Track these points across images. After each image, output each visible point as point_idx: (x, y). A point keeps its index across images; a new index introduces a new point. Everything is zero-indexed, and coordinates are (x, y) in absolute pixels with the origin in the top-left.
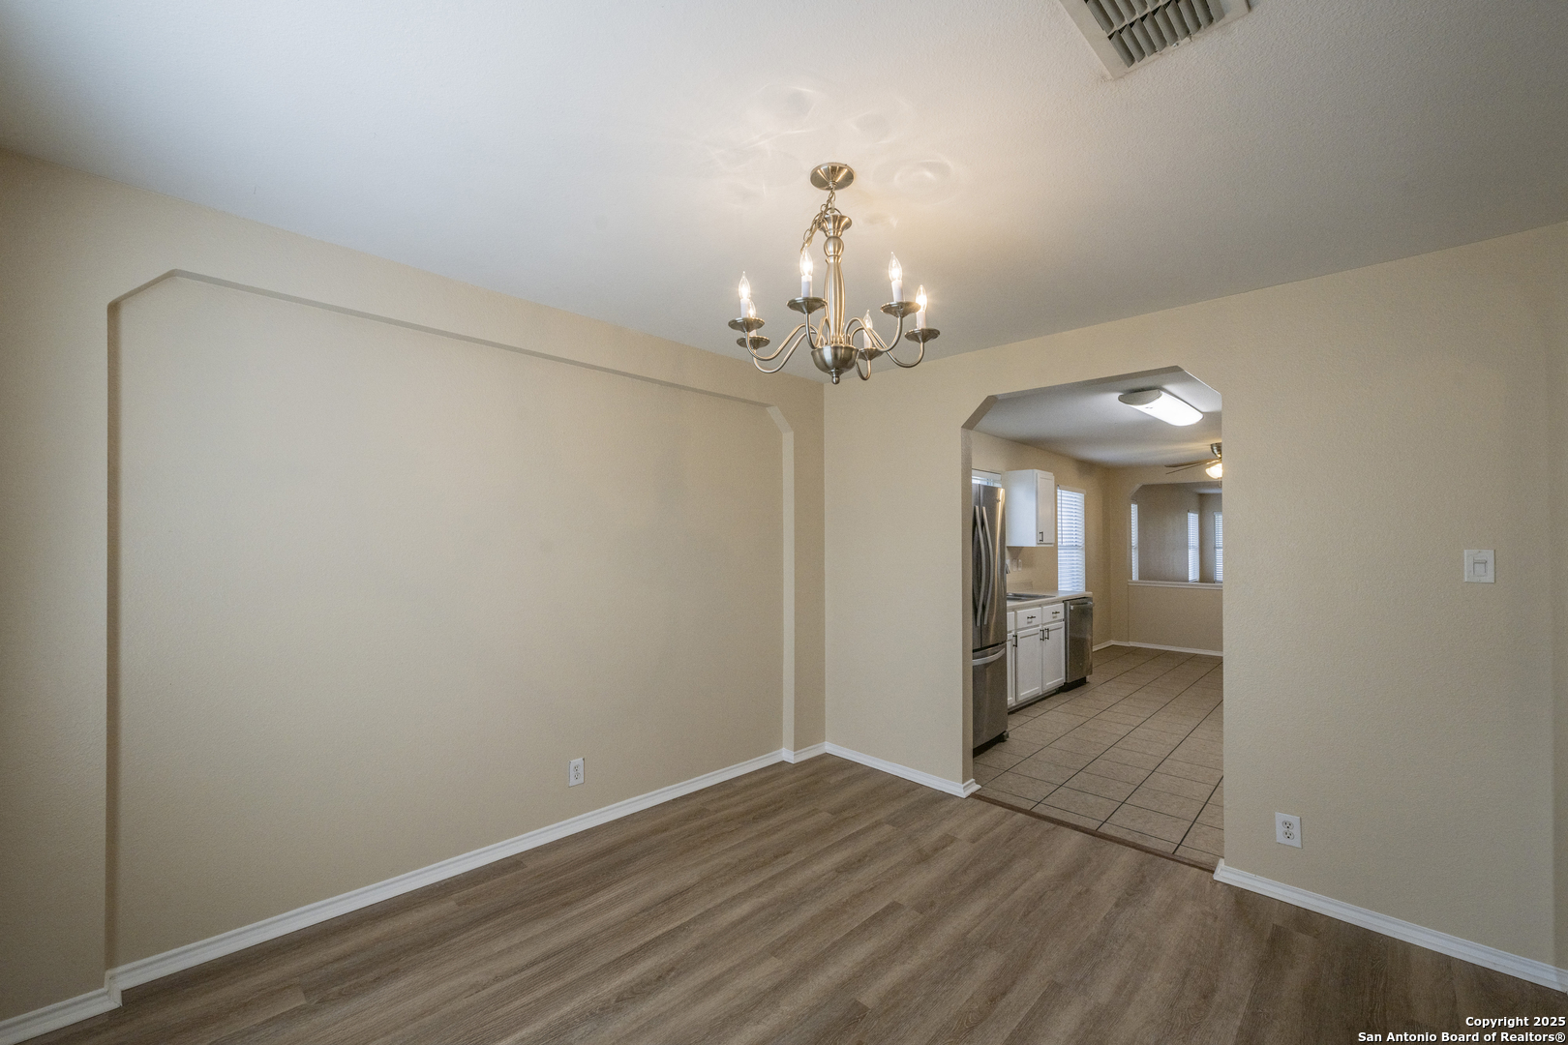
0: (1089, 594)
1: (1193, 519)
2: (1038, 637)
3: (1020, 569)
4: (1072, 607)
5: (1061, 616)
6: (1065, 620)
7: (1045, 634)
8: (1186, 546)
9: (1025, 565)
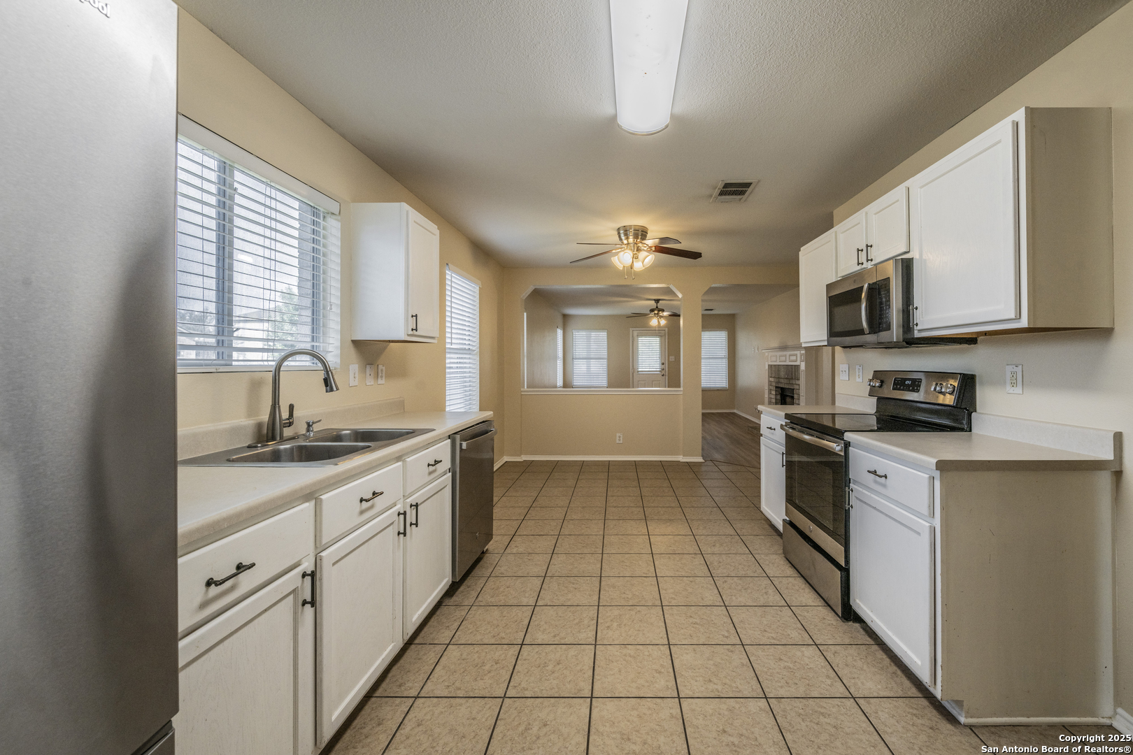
0: (488, 414)
1: (560, 332)
2: (392, 532)
3: (380, 381)
4: (464, 445)
5: (446, 464)
6: (452, 470)
7: (407, 522)
8: (556, 358)
9: (390, 375)
